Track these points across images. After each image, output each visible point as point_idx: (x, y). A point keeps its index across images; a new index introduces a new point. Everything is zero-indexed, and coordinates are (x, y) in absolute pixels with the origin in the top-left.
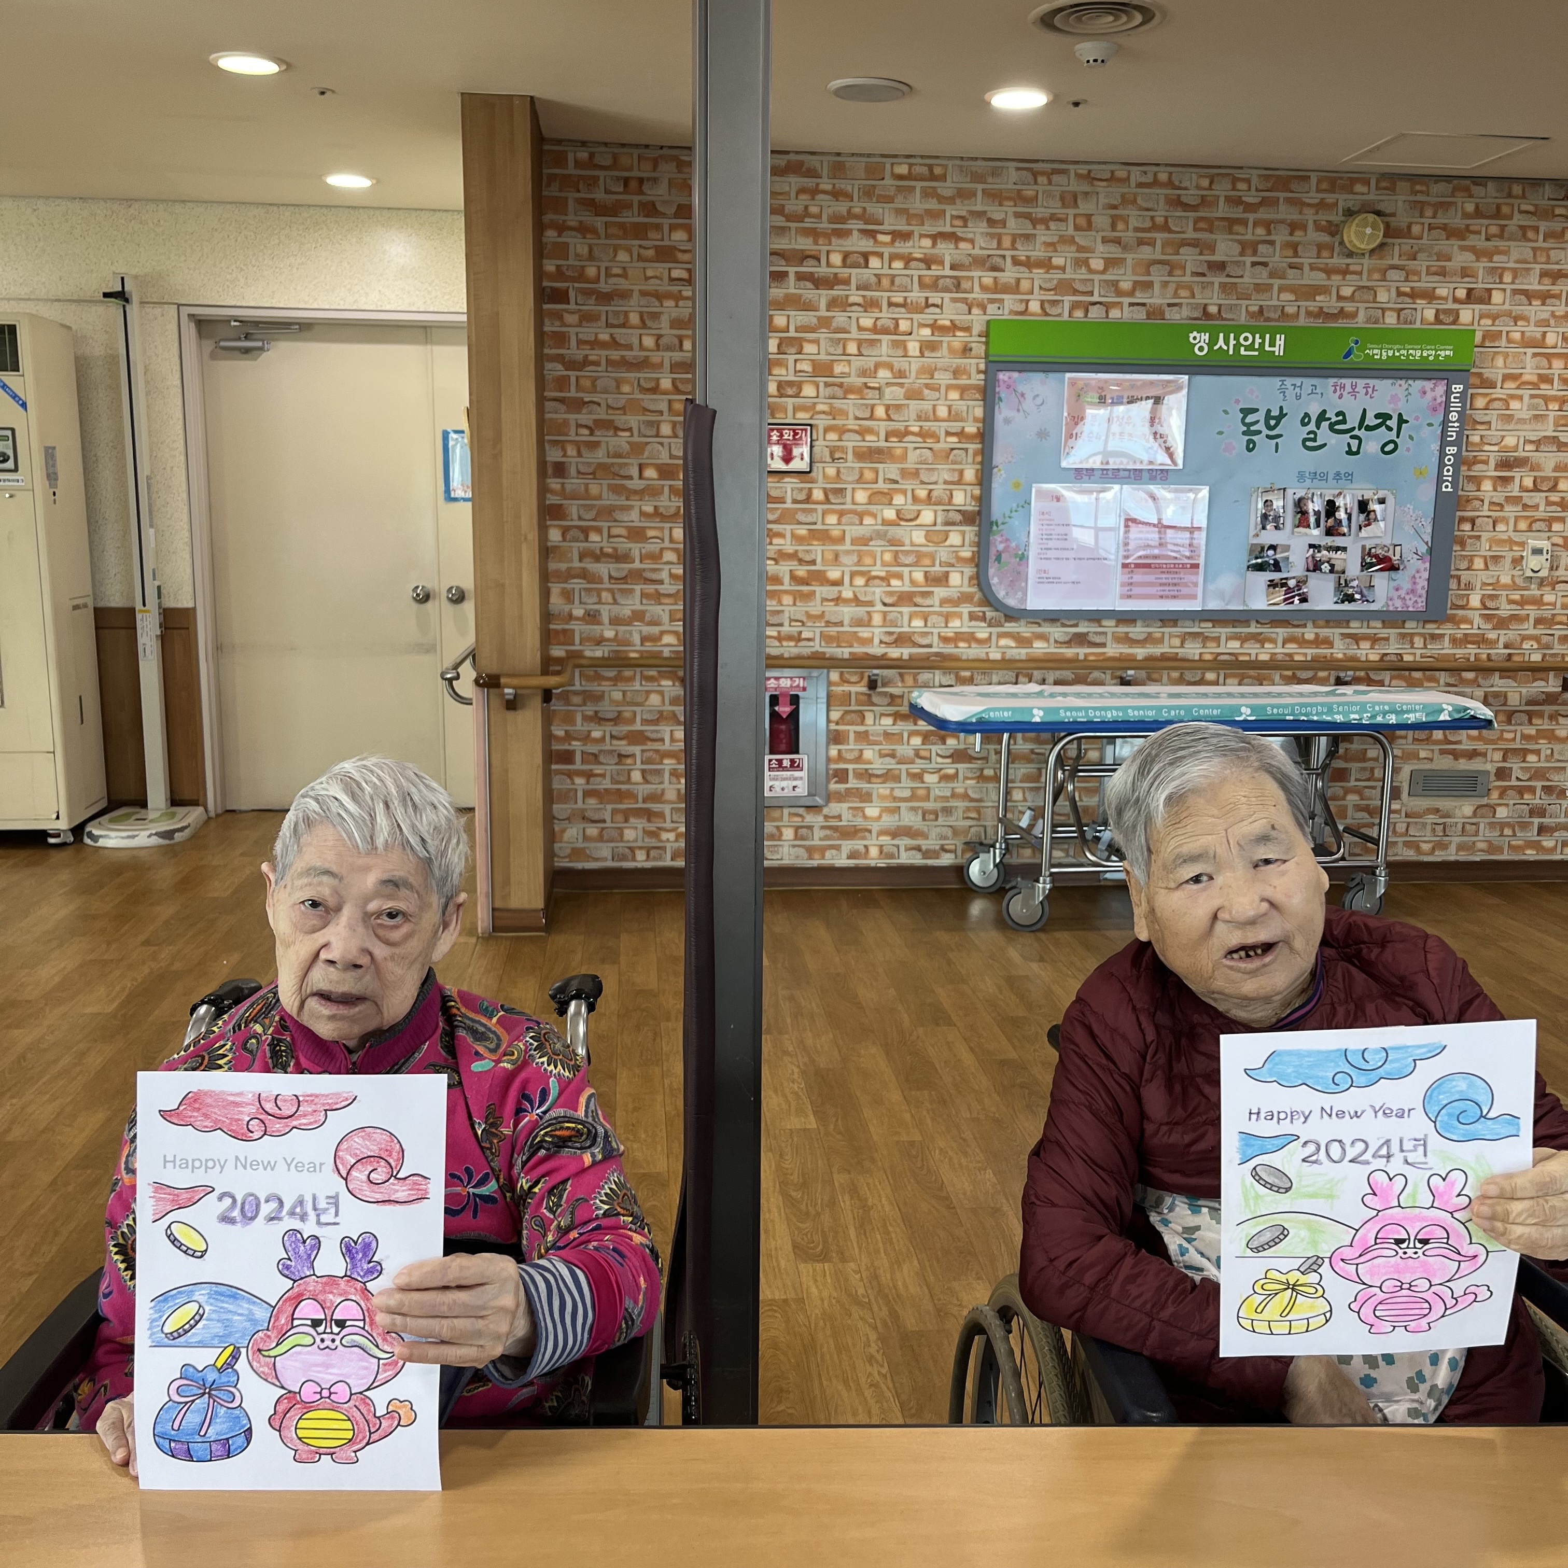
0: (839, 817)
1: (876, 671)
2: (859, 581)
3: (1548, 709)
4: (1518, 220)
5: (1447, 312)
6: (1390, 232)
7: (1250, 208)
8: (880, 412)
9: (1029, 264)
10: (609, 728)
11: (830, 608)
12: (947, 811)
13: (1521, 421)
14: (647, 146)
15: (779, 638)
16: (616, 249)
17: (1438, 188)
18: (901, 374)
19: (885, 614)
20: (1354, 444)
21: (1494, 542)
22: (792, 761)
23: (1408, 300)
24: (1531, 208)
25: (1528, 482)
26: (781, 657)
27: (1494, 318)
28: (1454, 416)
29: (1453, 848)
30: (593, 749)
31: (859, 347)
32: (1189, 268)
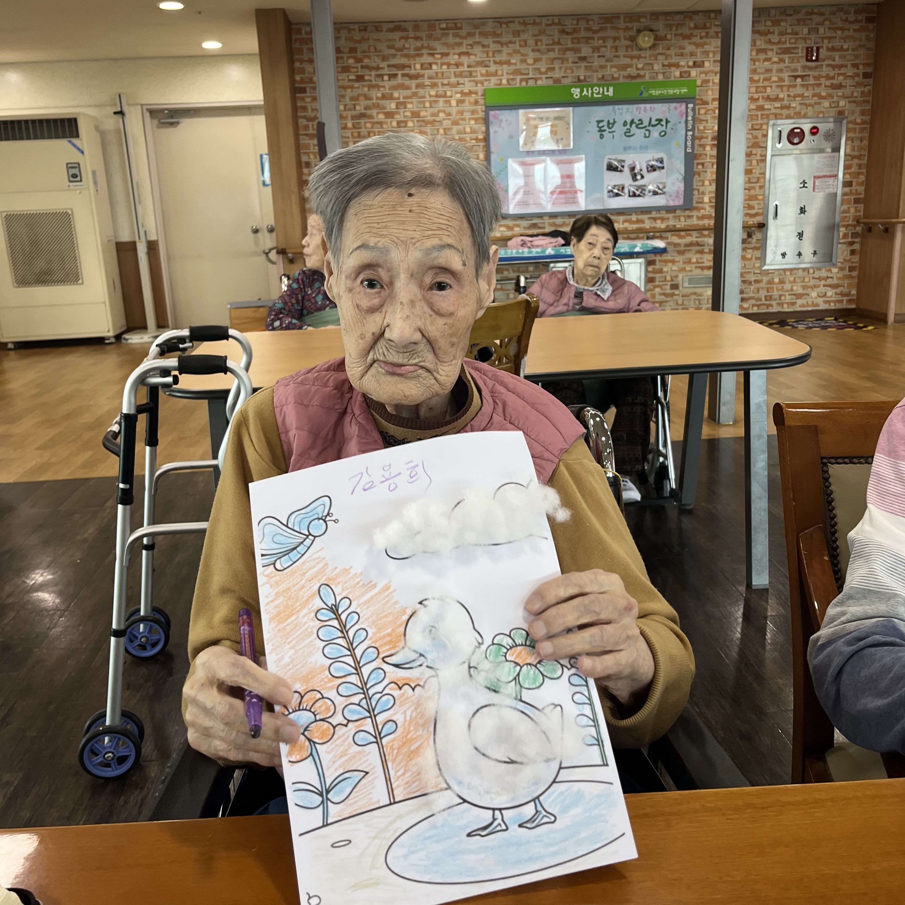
4: (714, 29)
5: (685, 72)
6: (657, 38)
7: (595, 32)
8: (441, 131)
9: (501, 63)
17: (678, 17)
18: (449, 114)
20: (647, 133)
23: (667, 68)
24: (719, 23)
27: (706, 73)
28: (690, 118)
31: (431, 104)
32: (570, 60)
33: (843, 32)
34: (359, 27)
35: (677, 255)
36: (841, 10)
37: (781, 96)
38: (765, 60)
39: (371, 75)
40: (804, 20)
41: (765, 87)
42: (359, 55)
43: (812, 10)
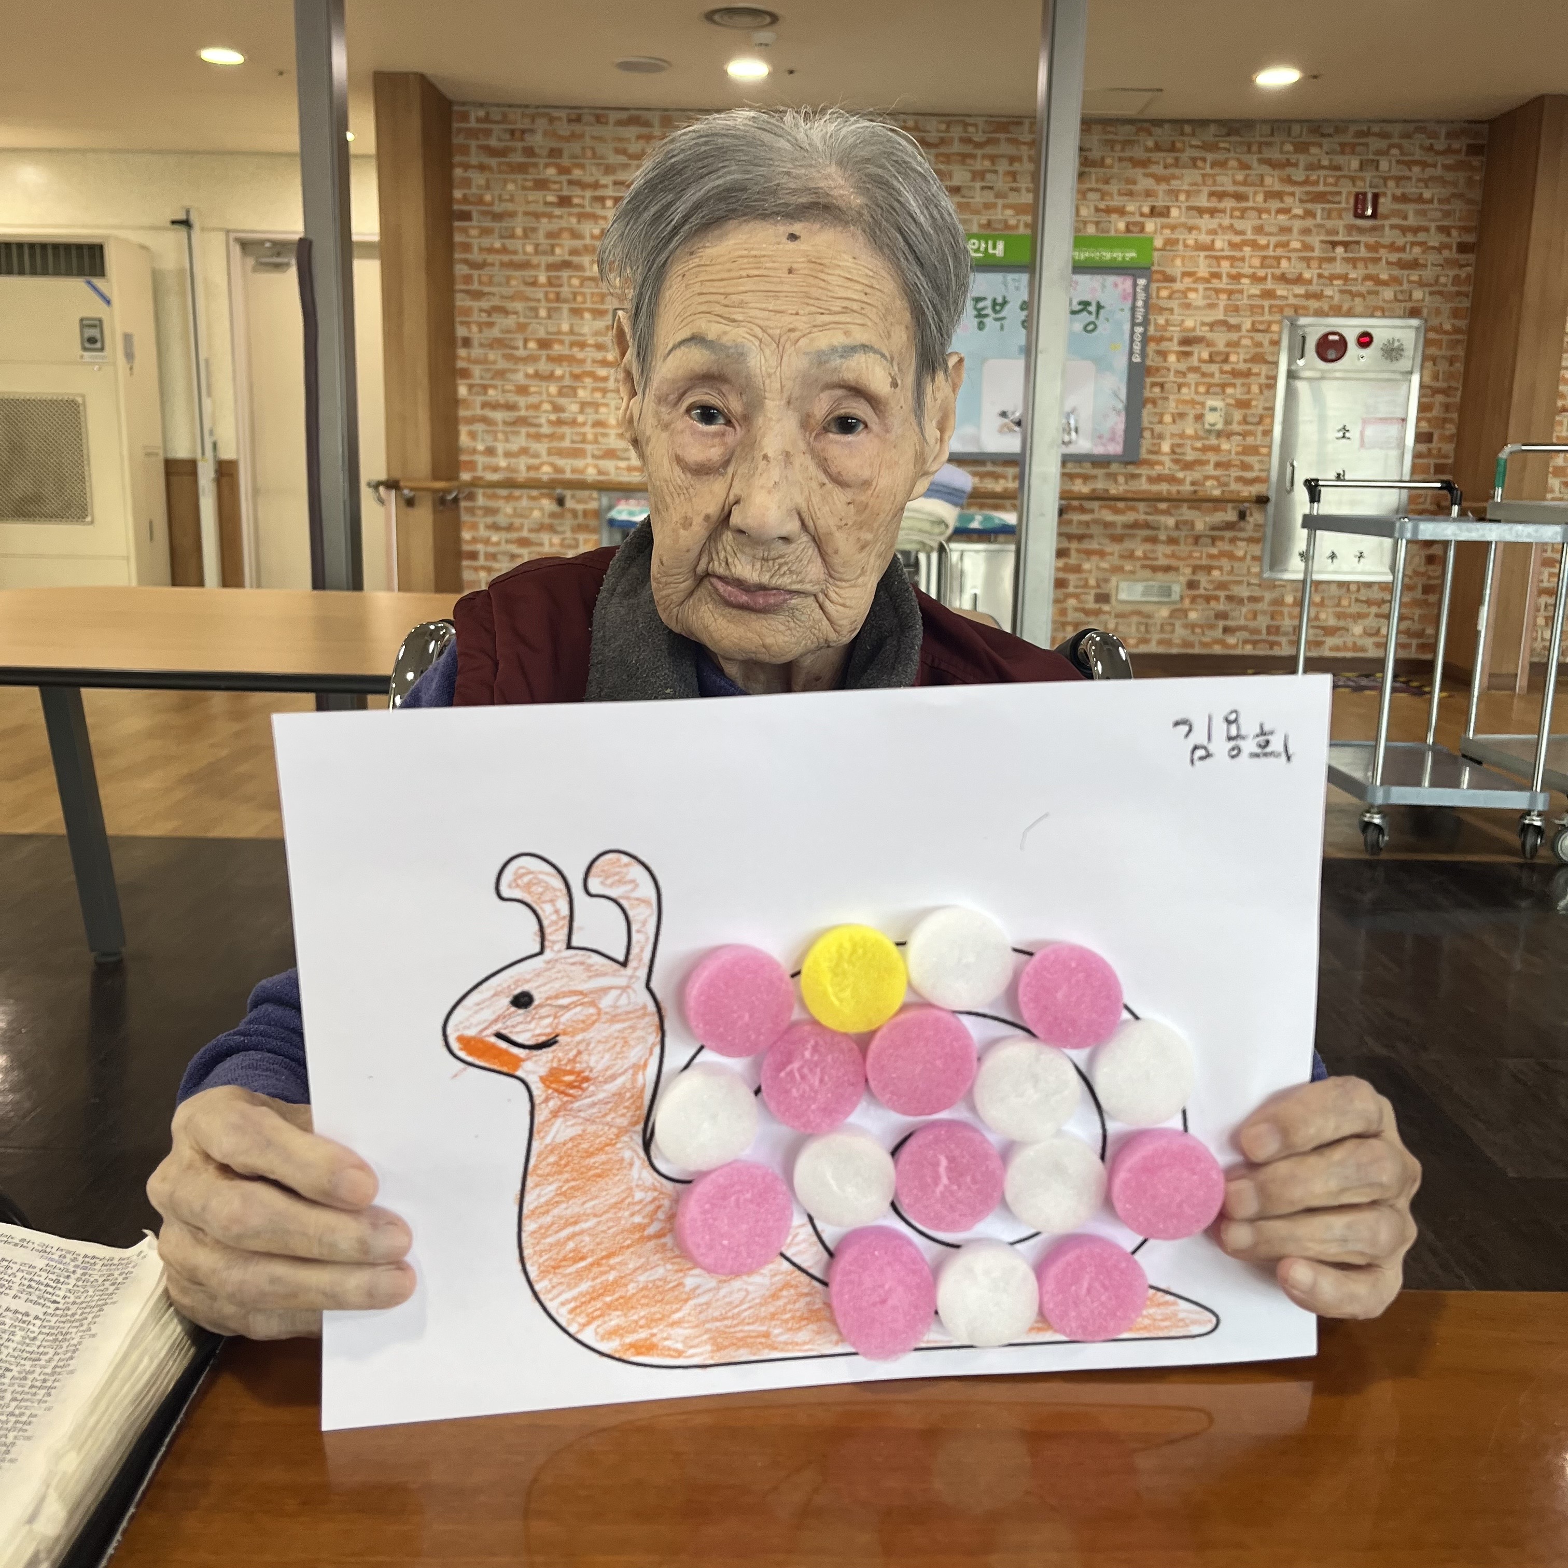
3: (1229, 534)
4: (1189, 153)
5: (1135, 224)
7: (978, 145)
10: (504, 535)
13: (1197, 308)
14: (527, 106)
15: (628, 469)
16: (505, 182)
17: (1129, 128)
21: (1179, 402)
23: (1103, 214)
24: (1199, 143)
25: (1205, 355)
26: (629, 485)
27: (1173, 228)
28: (1140, 303)
29: (1154, 643)
30: (491, 549)
33: (1423, 170)
34: (569, 115)
35: (1106, 541)
36: (1419, 130)
37: (1307, 275)
38: (1280, 211)
39: (583, 197)
40: (1354, 146)
41: (1278, 259)
42: (565, 161)
43: (1369, 128)
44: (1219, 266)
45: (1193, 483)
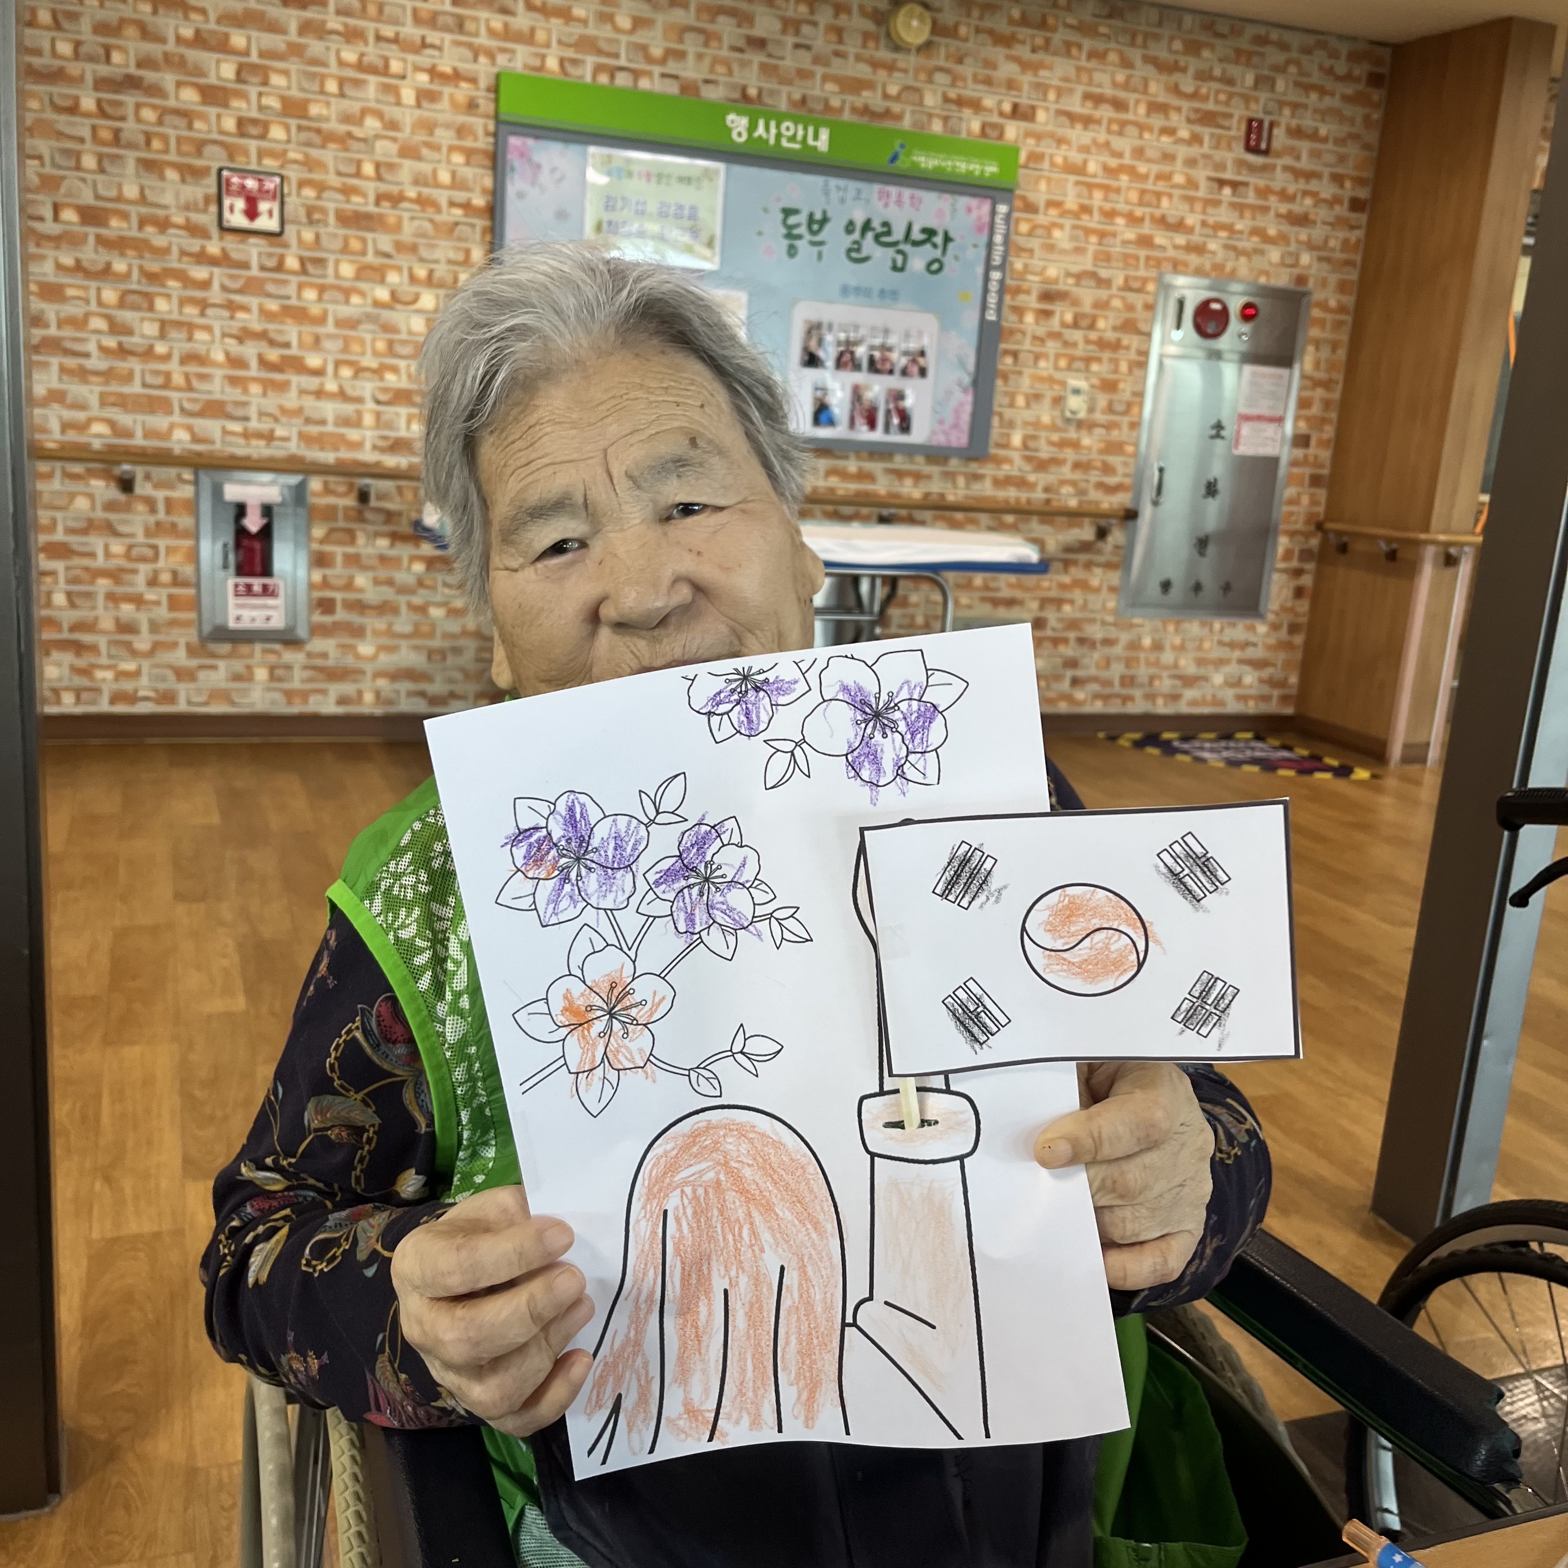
0: (324, 655)
1: (367, 481)
2: (346, 372)
3: (1083, 557)
4: (1063, 34)
5: (994, 126)
6: (937, 29)
8: (368, 169)
9: (545, 11)
11: (309, 403)
12: (457, 651)
13: (1063, 252)
15: (246, 435)
18: (393, 125)
19: (378, 415)
20: (900, 259)
21: (1035, 378)
22: (265, 588)
23: (954, 107)
24: (1075, 22)
25: (1069, 318)
26: (248, 458)
27: (1039, 137)
28: (998, 239)
31: (341, 86)
32: (726, 43)
33: (1321, 99)
36: (1322, 45)
37: (1190, 220)
38: (1163, 131)
40: (1250, 55)
41: (1158, 195)
43: (1267, 34)
44: (1090, 197)
45: (1047, 490)
